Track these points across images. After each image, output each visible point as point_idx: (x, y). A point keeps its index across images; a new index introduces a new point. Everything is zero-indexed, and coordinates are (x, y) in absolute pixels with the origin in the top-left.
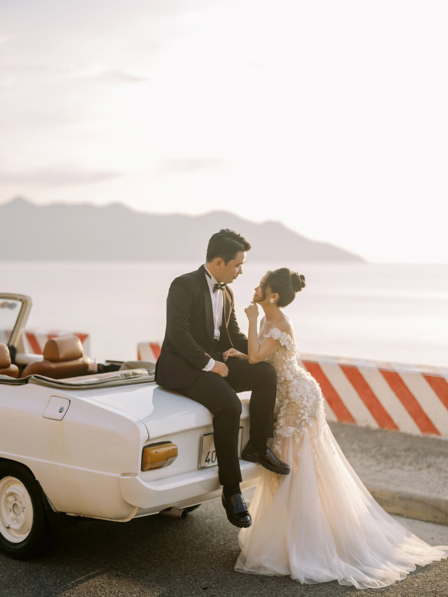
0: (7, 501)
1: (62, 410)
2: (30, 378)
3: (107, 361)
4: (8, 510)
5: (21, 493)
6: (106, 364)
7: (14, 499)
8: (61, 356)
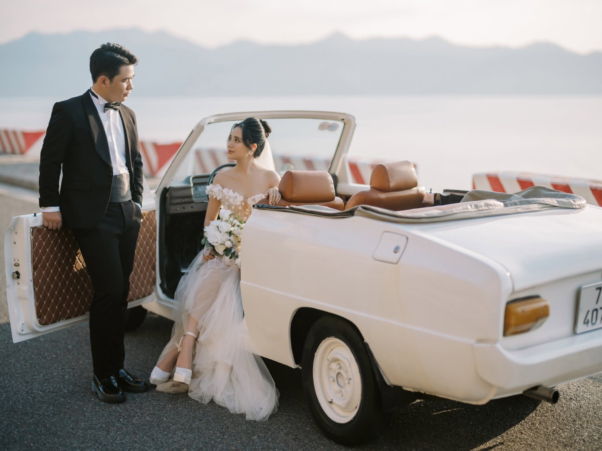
0: (330, 369)
1: (397, 250)
2: (356, 209)
3: (445, 191)
4: (331, 380)
5: (347, 359)
6: (445, 194)
7: (338, 367)
8: (392, 184)
